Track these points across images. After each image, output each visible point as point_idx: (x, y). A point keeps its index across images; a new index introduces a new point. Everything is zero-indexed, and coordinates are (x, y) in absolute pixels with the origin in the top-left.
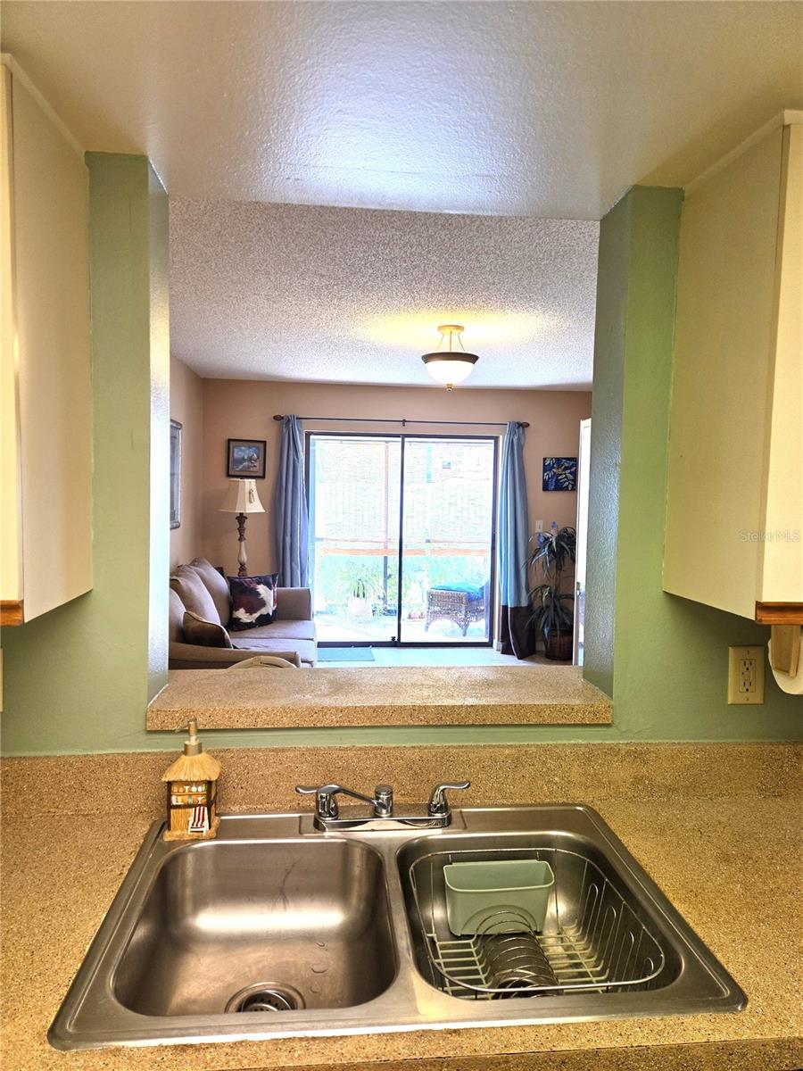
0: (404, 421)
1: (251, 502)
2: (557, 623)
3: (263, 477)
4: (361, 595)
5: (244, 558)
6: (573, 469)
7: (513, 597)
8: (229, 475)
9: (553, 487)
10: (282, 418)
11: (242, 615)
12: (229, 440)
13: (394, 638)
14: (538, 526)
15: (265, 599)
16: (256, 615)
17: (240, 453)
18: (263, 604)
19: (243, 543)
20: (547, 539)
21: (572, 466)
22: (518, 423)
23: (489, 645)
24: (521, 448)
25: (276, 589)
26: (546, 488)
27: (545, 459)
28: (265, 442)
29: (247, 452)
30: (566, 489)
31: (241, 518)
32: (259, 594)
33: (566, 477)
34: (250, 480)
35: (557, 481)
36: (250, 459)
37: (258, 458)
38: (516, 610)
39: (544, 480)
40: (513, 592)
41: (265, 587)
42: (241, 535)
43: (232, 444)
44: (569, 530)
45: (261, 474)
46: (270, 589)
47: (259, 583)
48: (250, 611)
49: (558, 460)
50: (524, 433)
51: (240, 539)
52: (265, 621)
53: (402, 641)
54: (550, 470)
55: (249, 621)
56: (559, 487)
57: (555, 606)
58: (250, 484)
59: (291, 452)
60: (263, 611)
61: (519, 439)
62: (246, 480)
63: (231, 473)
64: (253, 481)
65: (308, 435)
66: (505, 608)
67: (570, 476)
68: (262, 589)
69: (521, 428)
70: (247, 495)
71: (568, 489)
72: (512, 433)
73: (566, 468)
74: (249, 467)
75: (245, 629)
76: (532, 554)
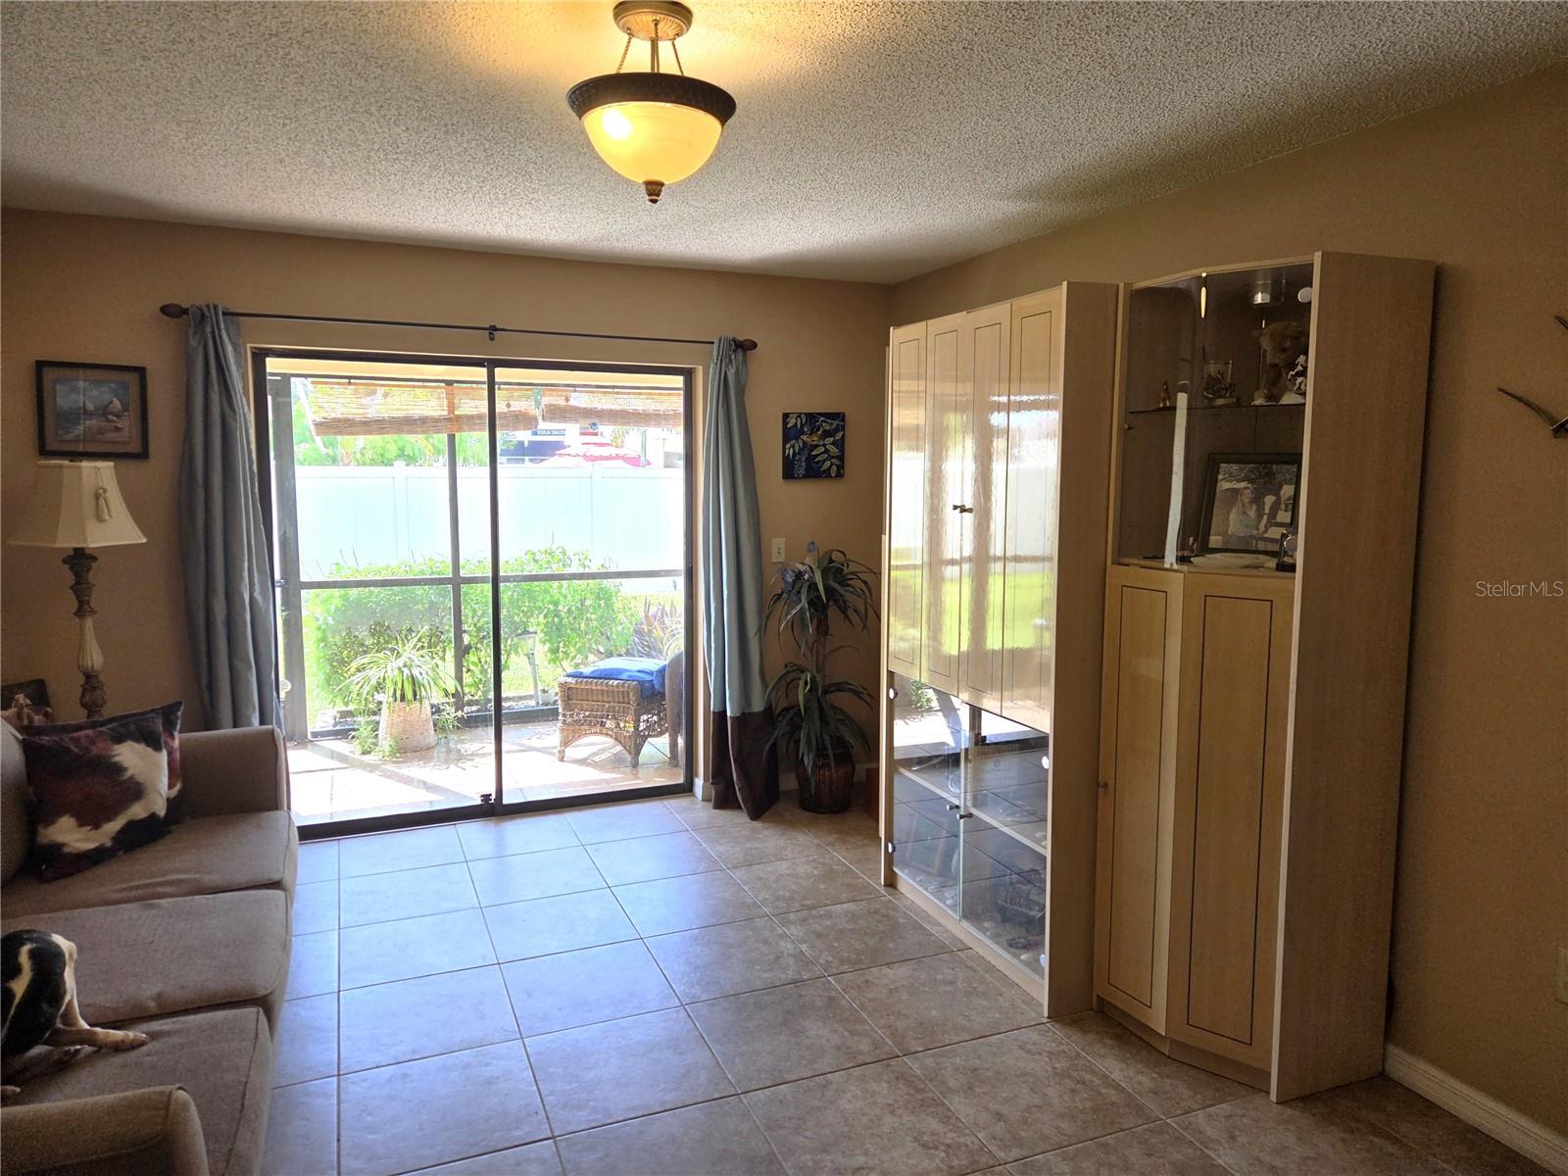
0: (493, 329)
1: (100, 519)
2: (828, 744)
3: (143, 455)
4: (409, 695)
5: (95, 658)
6: (839, 436)
7: (736, 695)
8: (44, 451)
9: (802, 472)
10: (185, 311)
11: (69, 834)
12: (40, 366)
13: (486, 797)
14: (778, 548)
15: (140, 779)
16: (115, 826)
17: (75, 395)
18: (136, 791)
19: (89, 622)
20: (799, 575)
21: (836, 430)
22: (734, 340)
23: (686, 789)
24: (741, 391)
25: (176, 743)
26: (789, 473)
27: (786, 416)
28: (141, 371)
29: (95, 393)
30: (827, 474)
31: (80, 560)
32: (119, 769)
33: (826, 451)
34: (100, 464)
35: (810, 459)
36: (104, 411)
37: (125, 409)
38: (742, 720)
39: (785, 458)
40: (736, 685)
41: (141, 747)
42: (81, 603)
43: (49, 374)
44: (836, 556)
45: (134, 447)
46: (157, 748)
47: (119, 739)
48: (91, 818)
49: (812, 417)
50: (745, 362)
51: (81, 612)
52: (143, 835)
53: (506, 801)
54: (797, 438)
55: (91, 846)
56: (814, 472)
57: (821, 709)
58: (100, 473)
59: (215, 397)
60: (138, 811)
61: (737, 374)
62: (86, 464)
63: (52, 445)
64: (106, 467)
65: (260, 356)
66: (721, 715)
67: (834, 450)
68: (130, 756)
69: (740, 352)
70: (88, 501)
71: (829, 476)
72: (724, 360)
73: (827, 434)
74: (101, 431)
75: (79, 870)
76: (769, 604)
